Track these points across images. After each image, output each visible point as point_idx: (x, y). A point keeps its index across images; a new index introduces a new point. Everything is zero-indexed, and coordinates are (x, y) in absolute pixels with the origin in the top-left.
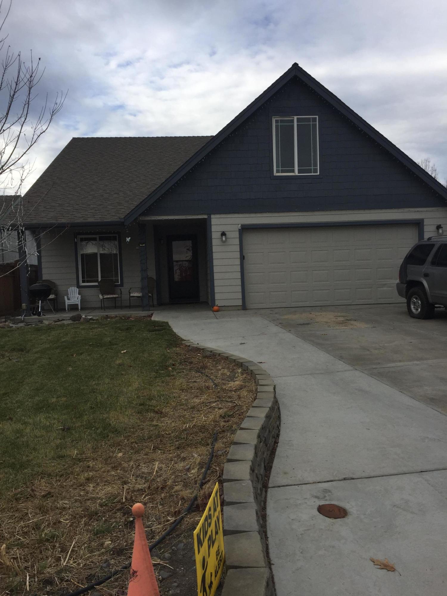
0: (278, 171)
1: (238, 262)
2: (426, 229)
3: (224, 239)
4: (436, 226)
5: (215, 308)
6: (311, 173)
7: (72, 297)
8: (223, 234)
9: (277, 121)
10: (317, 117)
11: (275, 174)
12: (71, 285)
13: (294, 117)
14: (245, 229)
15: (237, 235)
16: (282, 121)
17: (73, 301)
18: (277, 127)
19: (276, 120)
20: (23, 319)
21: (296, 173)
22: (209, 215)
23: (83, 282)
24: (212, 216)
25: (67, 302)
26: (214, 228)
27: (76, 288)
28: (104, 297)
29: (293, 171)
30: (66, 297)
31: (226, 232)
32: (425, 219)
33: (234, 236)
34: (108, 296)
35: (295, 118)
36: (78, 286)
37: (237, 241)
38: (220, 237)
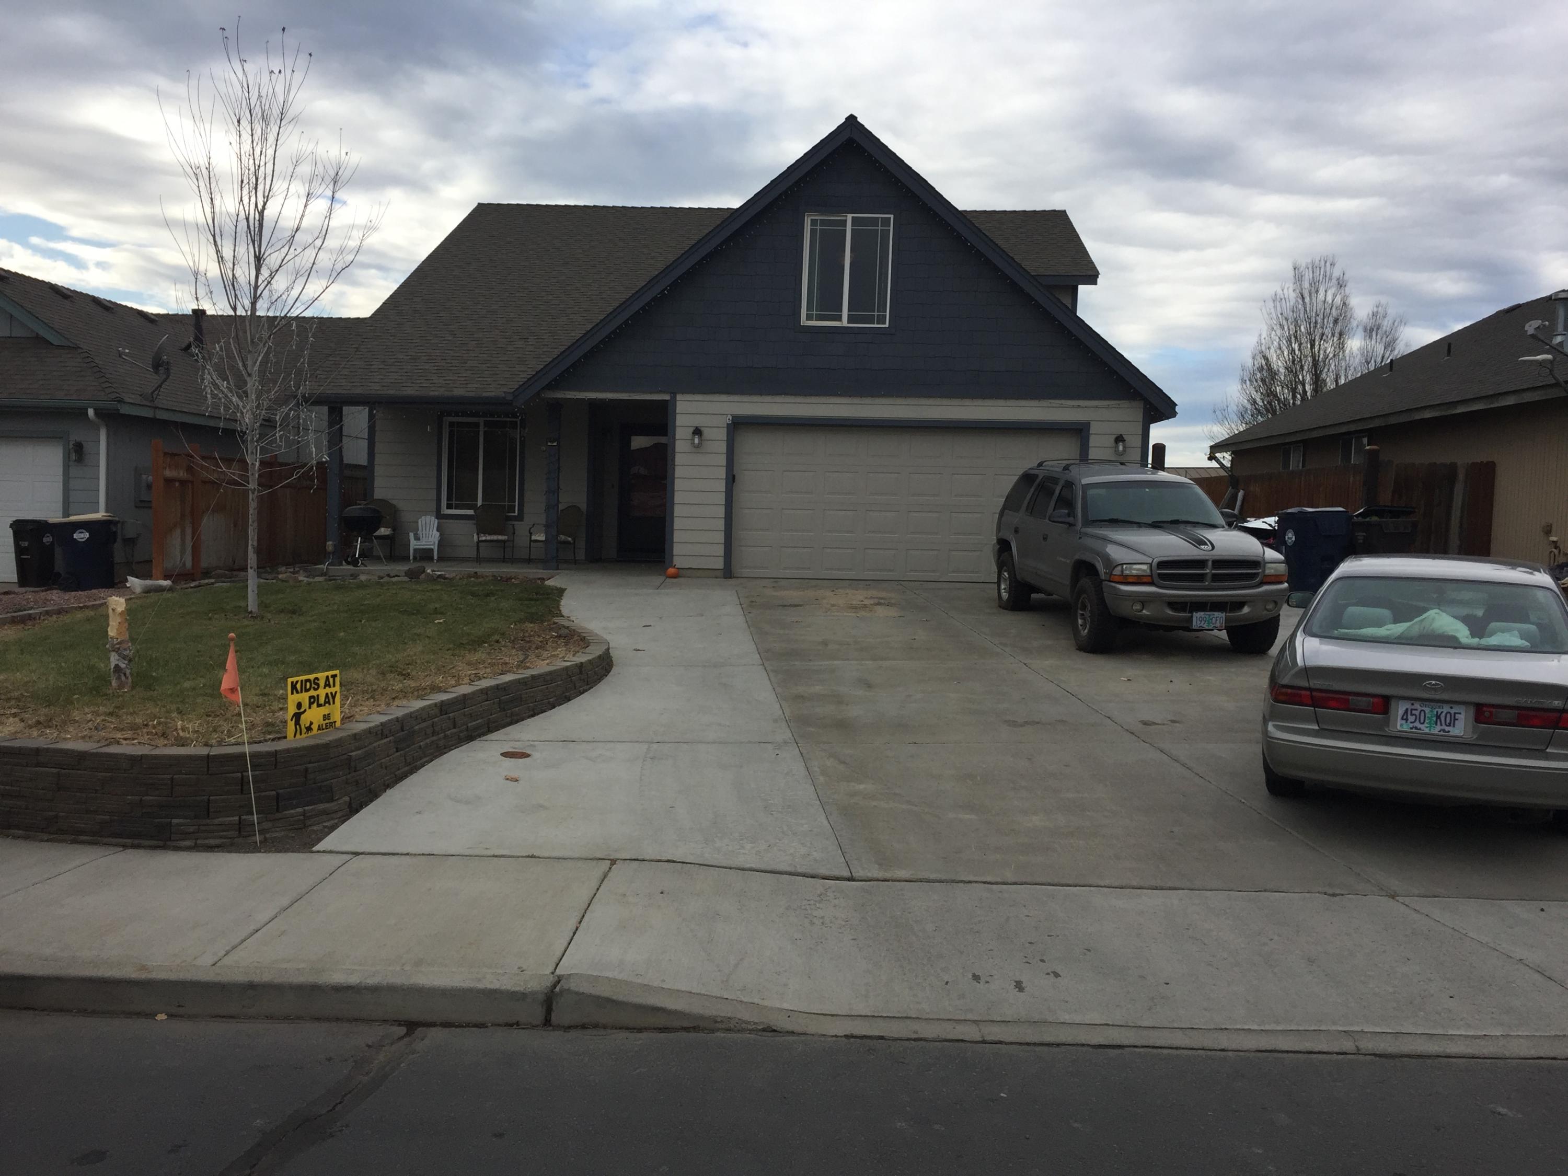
0: (809, 318)
1: (721, 486)
2: (1093, 441)
3: (696, 441)
4: (1114, 437)
5: (671, 571)
6: (874, 324)
7: (424, 535)
8: (698, 432)
9: (814, 222)
10: (892, 216)
11: (804, 322)
12: (426, 513)
13: (846, 216)
14: (738, 425)
15: (722, 434)
16: (823, 222)
17: (424, 543)
18: (813, 232)
19: (811, 220)
20: (325, 570)
21: (845, 322)
22: (674, 394)
23: (449, 507)
24: (679, 397)
25: (414, 544)
26: (680, 420)
27: (433, 518)
28: (480, 539)
29: (839, 318)
30: (411, 535)
31: (702, 429)
32: (1091, 422)
33: (717, 437)
34: (489, 538)
35: (850, 217)
36: (439, 516)
37: (723, 447)
38: (690, 436)
